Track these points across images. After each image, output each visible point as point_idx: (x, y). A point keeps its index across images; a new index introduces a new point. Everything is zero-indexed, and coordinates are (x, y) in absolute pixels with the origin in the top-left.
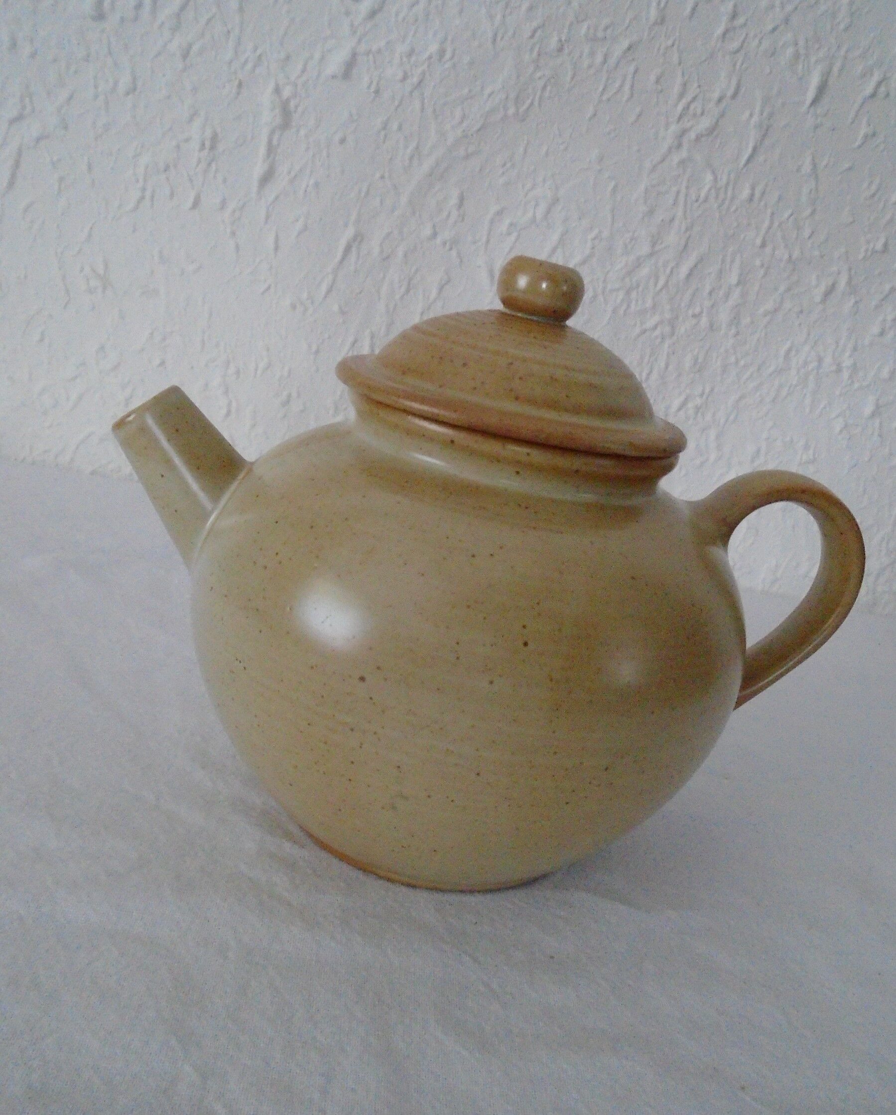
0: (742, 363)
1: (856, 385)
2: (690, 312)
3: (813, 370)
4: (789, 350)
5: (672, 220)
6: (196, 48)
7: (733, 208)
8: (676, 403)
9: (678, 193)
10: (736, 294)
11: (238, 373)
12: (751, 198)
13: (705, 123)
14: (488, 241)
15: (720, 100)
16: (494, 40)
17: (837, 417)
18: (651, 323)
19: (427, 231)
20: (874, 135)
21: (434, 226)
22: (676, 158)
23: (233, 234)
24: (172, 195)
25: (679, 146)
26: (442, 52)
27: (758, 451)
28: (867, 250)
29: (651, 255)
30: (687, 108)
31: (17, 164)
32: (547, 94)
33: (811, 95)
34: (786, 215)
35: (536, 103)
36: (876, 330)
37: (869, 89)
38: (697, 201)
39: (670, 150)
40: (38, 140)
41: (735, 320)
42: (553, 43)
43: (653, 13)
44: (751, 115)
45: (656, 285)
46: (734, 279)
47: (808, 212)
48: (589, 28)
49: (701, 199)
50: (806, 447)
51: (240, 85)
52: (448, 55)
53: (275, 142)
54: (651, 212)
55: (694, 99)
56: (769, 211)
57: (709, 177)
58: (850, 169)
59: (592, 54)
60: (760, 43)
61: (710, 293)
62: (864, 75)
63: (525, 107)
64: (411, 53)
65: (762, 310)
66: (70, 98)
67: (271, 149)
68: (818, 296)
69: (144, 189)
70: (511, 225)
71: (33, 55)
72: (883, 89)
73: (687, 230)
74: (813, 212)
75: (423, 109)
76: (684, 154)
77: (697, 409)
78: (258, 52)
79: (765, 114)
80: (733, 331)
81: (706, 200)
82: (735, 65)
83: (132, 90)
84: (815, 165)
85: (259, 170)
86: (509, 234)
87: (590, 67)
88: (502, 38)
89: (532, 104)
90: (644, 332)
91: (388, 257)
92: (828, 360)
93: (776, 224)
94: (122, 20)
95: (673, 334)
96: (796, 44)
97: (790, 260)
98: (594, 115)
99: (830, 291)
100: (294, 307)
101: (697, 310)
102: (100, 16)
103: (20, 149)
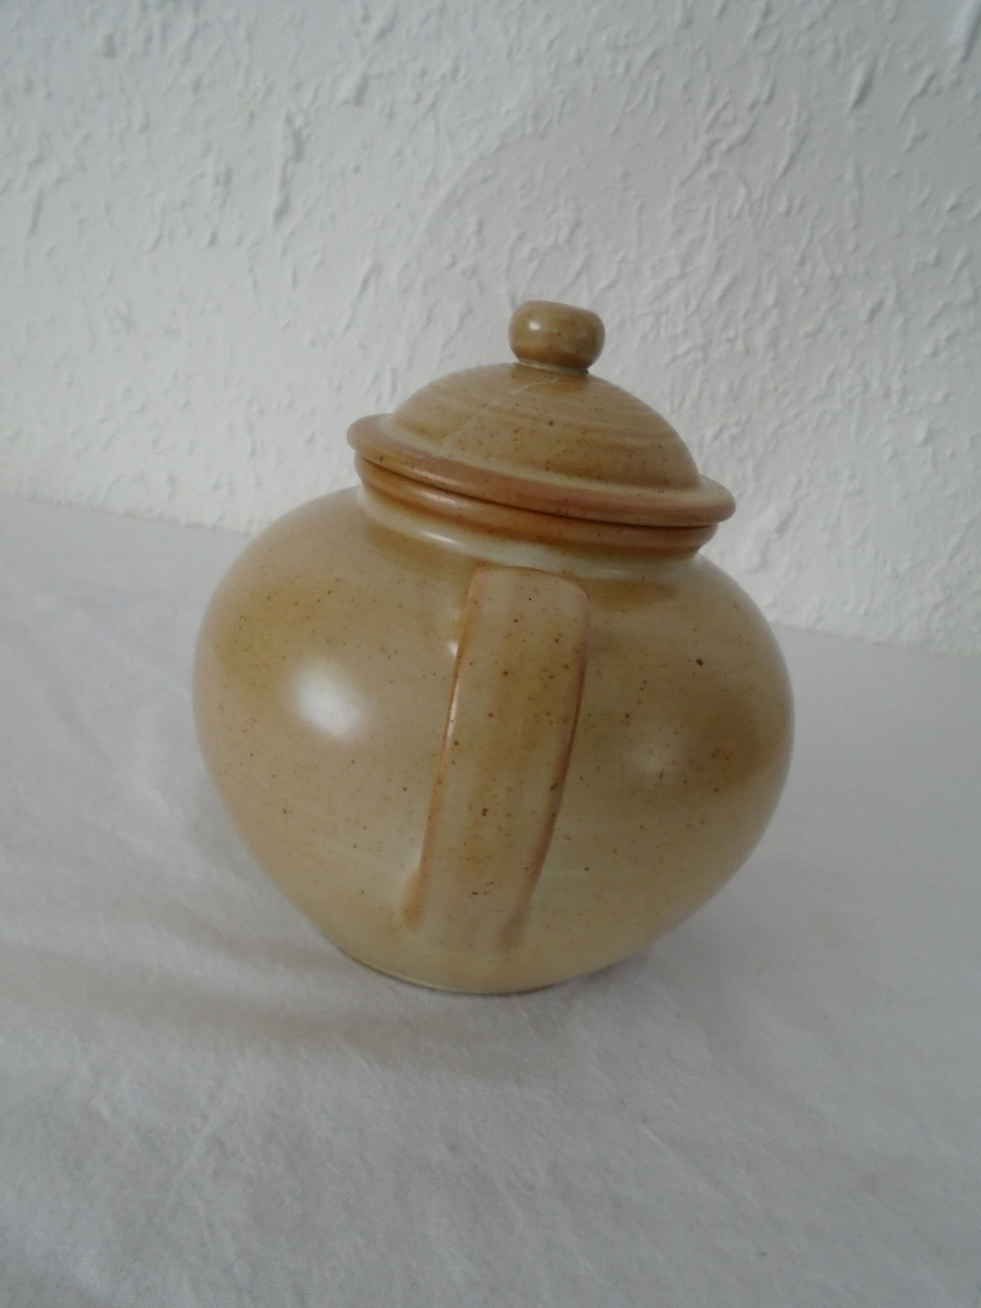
0: (781, 389)
1: (906, 410)
2: (724, 336)
3: (858, 395)
4: (832, 375)
5: (703, 238)
6: (206, 79)
7: (769, 223)
8: (710, 433)
9: (709, 209)
10: (774, 314)
11: (261, 411)
12: (788, 212)
13: (737, 132)
14: (509, 269)
15: (753, 106)
16: (509, 55)
17: (885, 444)
18: (681, 350)
19: (446, 259)
20: (924, 136)
21: (453, 255)
22: (706, 172)
23: (251, 270)
24: (189, 231)
25: (709, 159)
26: (455, 70)
27: (800, 483)
28: (917, 265)
29: (682, 277)
30: (717, 117)
31: (38, 208)
32: (567, 110)
33: (853, 95)
34: (827, 229)
35: (556, 120)
36: (927, 349)
37: (918, 87)
38: (729, 216)
39: (699, 163)
40: (58, 182)
41: (773, 342)
42: (572, 54)
43: (678, 16)
44: (787, 122)
45: (687, 306)
46: (770, 300)
47: (852, 224)
48: (609, 37)
49: (735, 214)
50: (852, 477)
51: (252, 116)
52: (462, 75)
53: (288, 173)
54: (680, 231)
55: (725, 107)
56: (808, 225)
57: (742, 191)
58: (898, 175)
59: (614, 64)
60: (797, 41)
61: (746, 315)
62: (912, 70)
63: (544, 124)
64: (424, 73)
65: (801, 332)
66: (87, 137)
67: (285, 182)
68: (863, 315)
69: (161, 228)
70: (534, 250)
71: (49, 96)
72: (933, 87)
73: (718, 250)
74: (857, 225)
75: (438, 131)
76: (714, 167)
77: (734, 439)
78: (269, 81)
79: (805, 116)
80: (771, 355)
81: (739, 215)
82: (768, 67)
83: (146, 127)
84: (858, 174)
85: (273, 203)
86: (531, 260)
87: (611, 78)
88: (518, 52)
89: (551, 121)
90: (675, 359)
91: (407, 289)
92: (875, 385)
93: (816, 238)
94: (133, 55)
95: (705, 359)
96: (836, 39)
97: (832, 277)
98: (617, 130)
99: (876, 309)
100: (313, 343)
101: (732, 334)
102: (110, 52)
103: (41, 194)
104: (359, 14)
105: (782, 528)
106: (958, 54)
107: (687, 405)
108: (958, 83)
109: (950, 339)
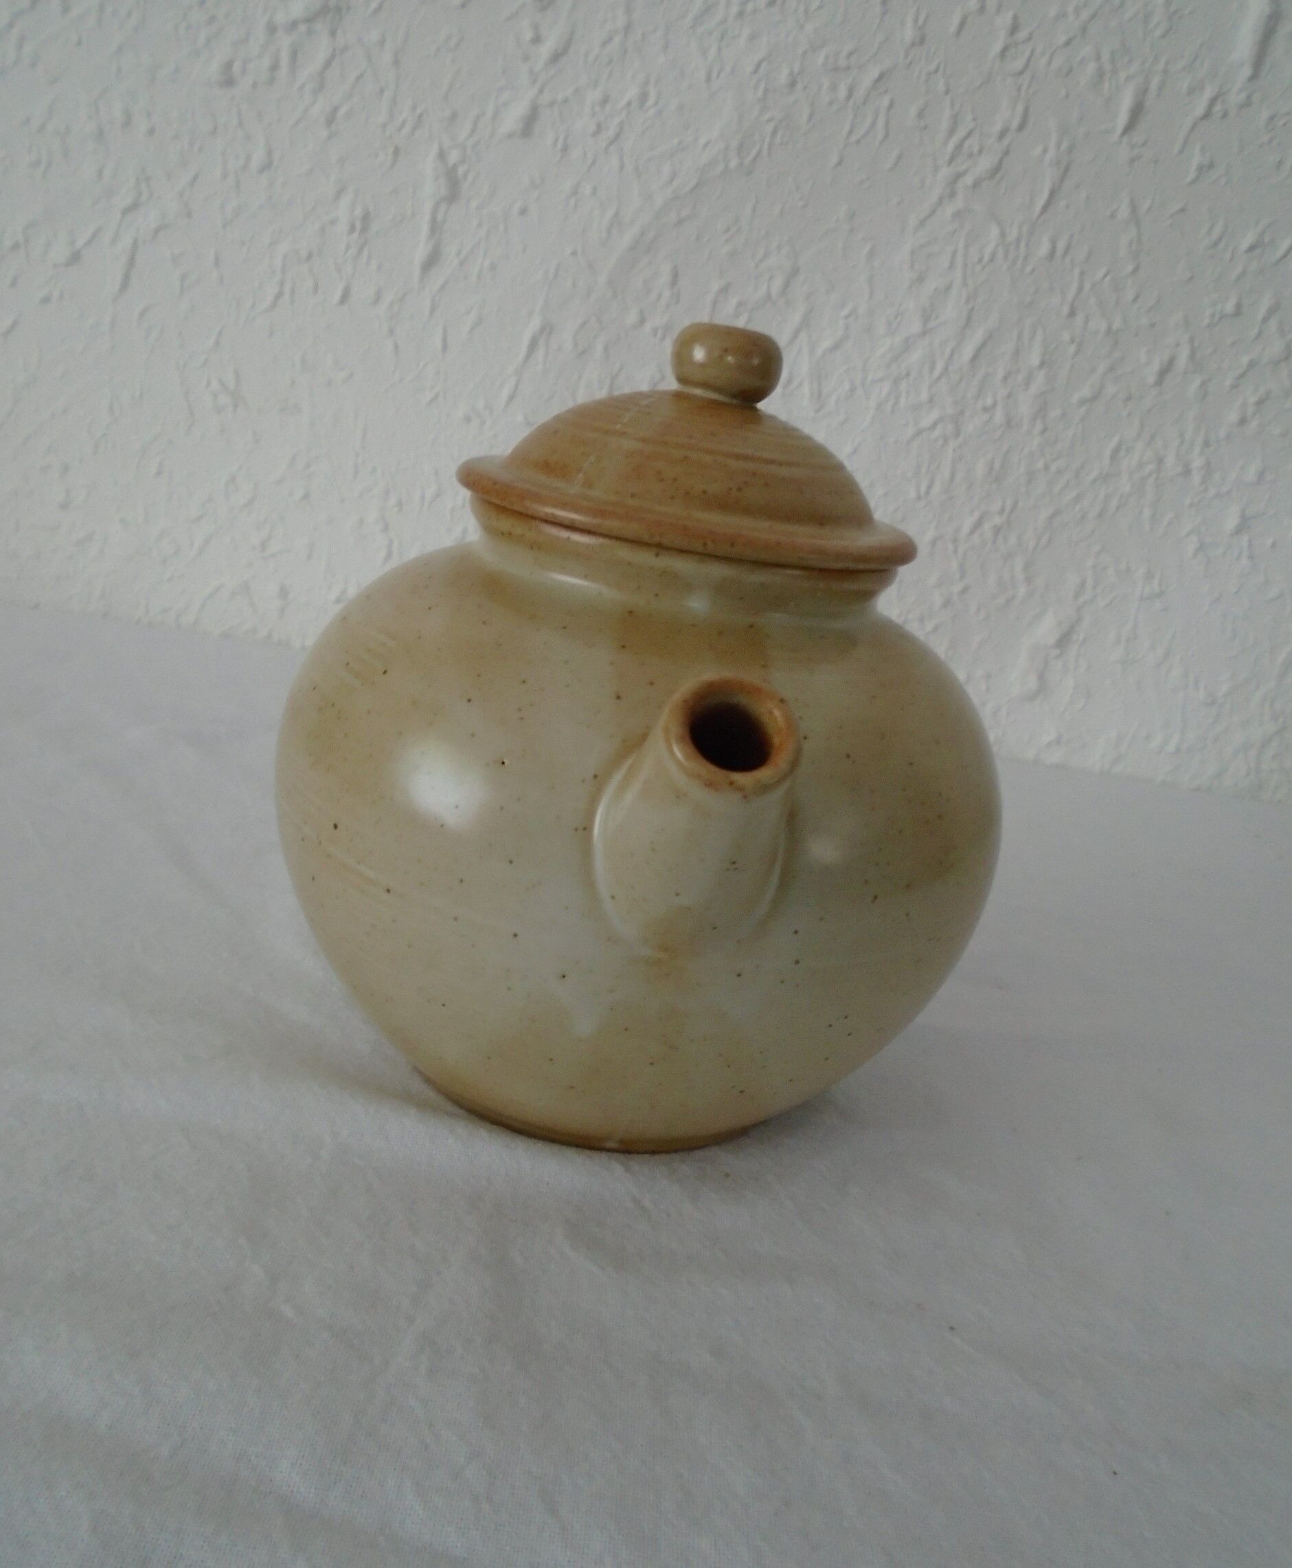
0: (1053, 468)
1: (1212, 492)
2: (980, 404)
3: (1150, 474)
4: (1117, 450)
5: (948, 288)
6: (342, 111)
7: (1029, 269)
8: (968, 524)
9: (954, 253)
10: (1040, 377)
11: (400, 504)
12: (1052, 255)
13: (985, 163)
15: (1002, 135)
16: (708, 79)
17: (1188, 535)
18: (926, 422)
19: (632, 317)
20: (1211, 166)
21: (642, 312)
22: (949, 210)
23: (391, 332)
24: (316, 289)
25: (952, 195)
26: (644, 97)
27: (1083, 584)
28: (1213, 316)
29: (924, 333)
30: (959, 147)
31: (131, 263)
32: (778, 140)
33: (1122, 119)
34: (1100, 274)
35: (765, 152)
36: (1233, 416)
37: (1200, 110)
38: (980, 261)
39: (940, 201)
40: (157, 231)
41: (1041, 411)
42: (783, 77)
43: (909, 33)
44: (1045, 151)
45: (932, 369)
46: (1035, 360)
47: (1130, 268)
48: (827, 58)
49: (986, 258)
50: (1149, 576)
51: (397, 151)
52: (650, 102)
53: (440, 217)
54: (920, 279)
55: (970, 135)
56: (1077, 271)
57: (994, 232)
58: (1182, 210)
59: (834, 88)
60: (1051, 60)
61: (1005, 379)
62: (1191, 91)
63: (750, 158)
64: (605, 101)
65: (1075, 398)
66: (195, 178)
67: (435, 227)
68: (1151, 375)
69: (282, 283)
70: (740, 304)
71: (151, 132)
72: (1218, 108)
73: (967, 301)
74: (1136, 270)
75: (622, 167)
76: (959, 203)
77: (997, 530)
78: (419, 111)
79: (1064, 146)
80: (1039, 426)
81: (992, 259)
82: (1019, 89)
83: (267, 166)
84: (1134, 209)
85: (420, 252)
86: (737, 315)
87: (831, 103)
88: (718, 76)
89: (759, 152)
90: (919, 433)
91: (583, 352)
92: (1170, 460)
93: (1087, 286)
94: (255, 85)
95: (958, 433)
96: (1098, 58)
97: (1109, 331)
98: (840, 163)
99: (1165, 370)
100: (468, 420)
101: (989, 402)
102: (228, 81)
103: (135, 244)
104: (528, 35)
105: (1063, 641)
106: (1246, 72)
107: (937, 489)
108: (1248, 103)
109: (1260, 403)
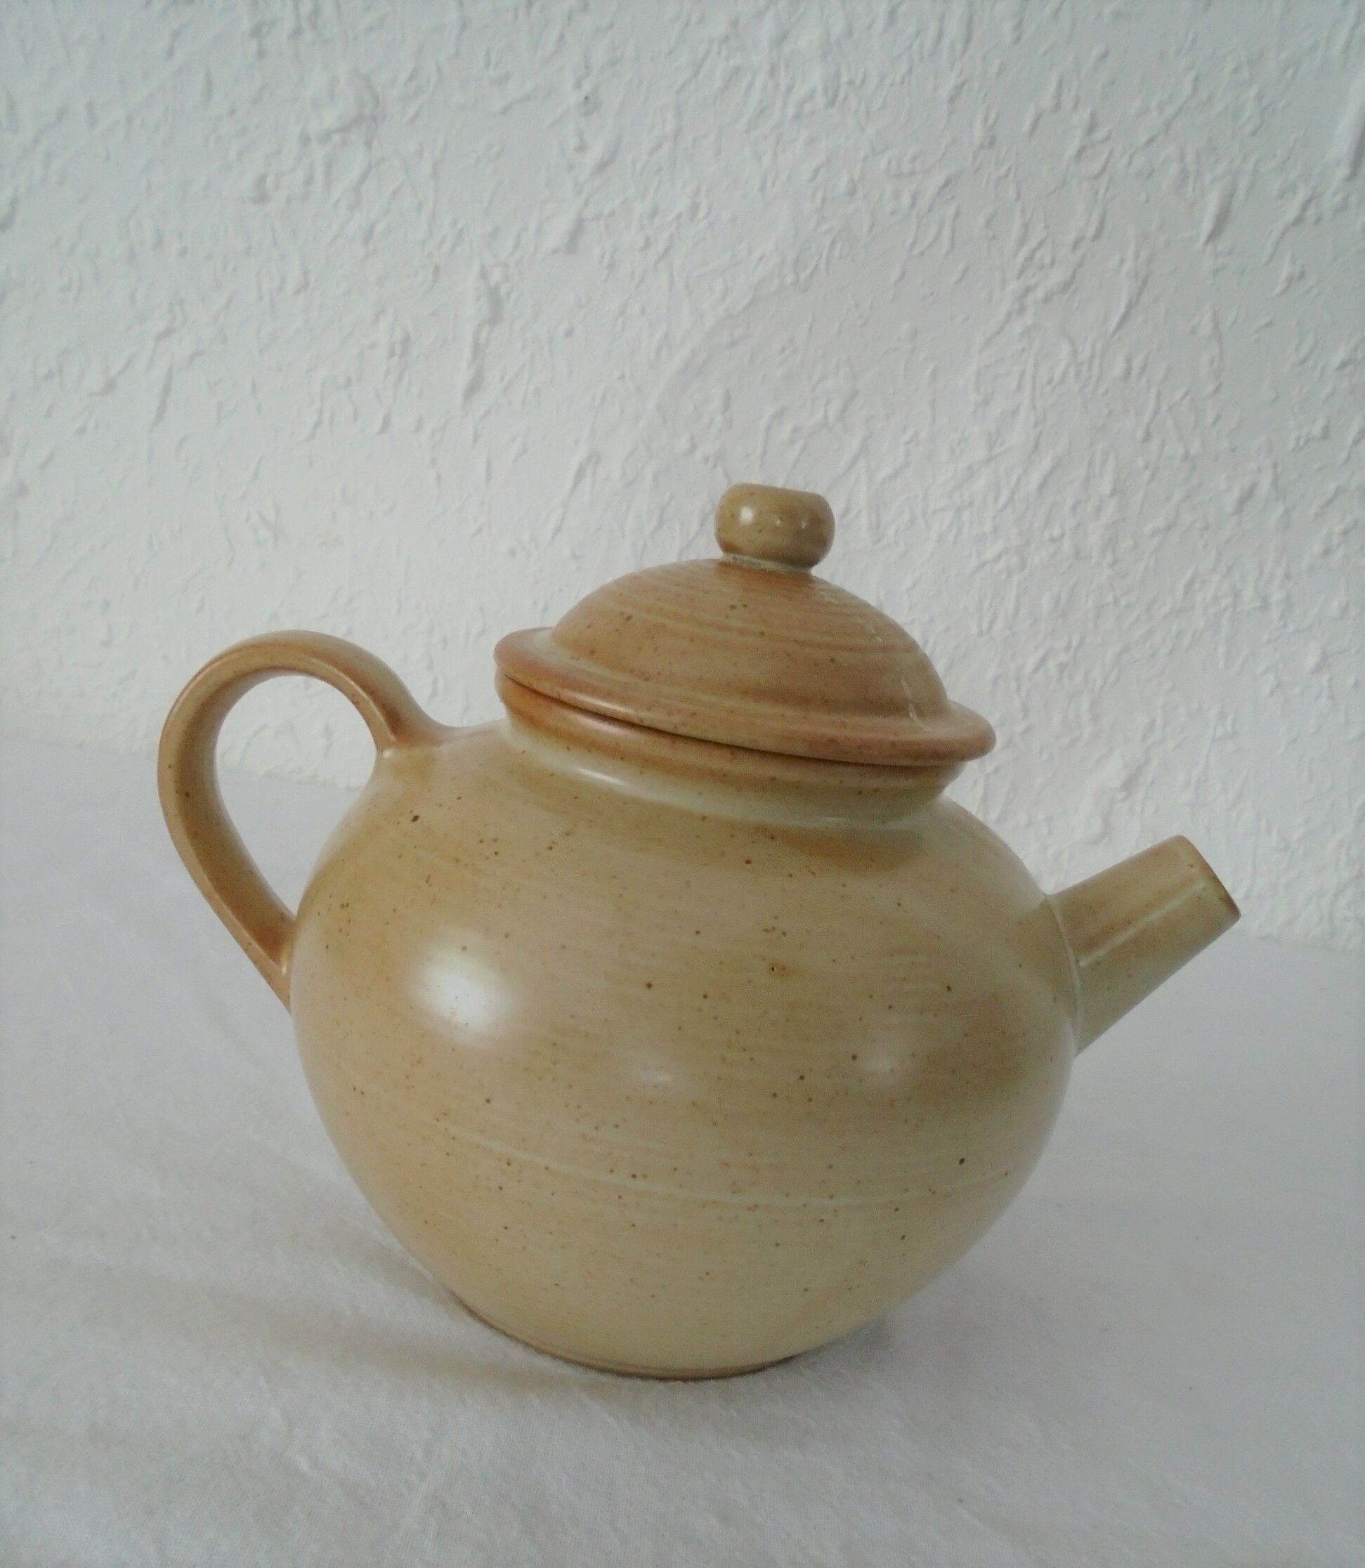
0: (1123, 602)
1: (1291, 628)
2: (1046, 535)
3: (1226, 609)
4: (1191, 583)
5: (1015, 412)
6: (380, 228)
7: (1102, 391)
8: (1032, 661)
9: (1023, 374)
10: (1112, 505)
11: (445, 641)
12: (1128, 372)
13: (1057, 276)
14: (764, 453)
15: (1076, 244)
16: (763, 188)
17: (1265, 673)
18: (990, 554)
19: (683, 444)
20: (1302, 276)
21: (692, 438)
22: (1017, 327)
23: (434, 461)
24: (356, 415)
25: (1022, 310)
26: (694, 208)
27: (1152, 723)
28: (1298, 439)
29: (989, 460)
30: (1030, 259)
31: (167, 389)
32: (836, 253)
33: (1207, 226)
34: (1178, 396)
35: (822, 267)
36: (1317, 548)
37: (1291, 214)
38: (1049, 382)
39: (1009, 315)
40: (192, 357)
41: (1111, 542)
42: (843, 184)
43: (978, 133)
44: (1122, 262)
45: (996, 499)
46: (1106, 487)
47: (1211, 388)
48: (889, 163)
49: (1057, 378)
50: (1222, 716)
51: (437, 270)
52: (701, 214)
53: (482, 341)
54: (986, 402)
55: (1041, 244)
56: (1153, 392)
57: (1065, 349)
58: (1269, 325)
59: (897, 195)
60: (1130, 163)
61: (1074, 508)
62: (1282, 195)
63: (809, 271)
64: (654, 213)
65: (1148, 528)
66: (230, 300)
67: (477, 350)
68: (1229, 503)
69: (321, 412)
70: (795, 430)
71: (183, 252)
72: (1311, 213)
73: (1036, 425)
74: (1217, 390)
75: (671, 285)
76: (1028, 319)
77: (1062, 667)
78: (459, 226)
79: (1144, 254)
80: (1109, 558)
81: (1062, 381)
82: (1096, 193)
83: (304, 287)
84: (1216, 324)
85: (463, 377)
86: (792, 442)
87: (893, 213)
88: (773, 183)
89: (816, 268)
90: (982, 565)
91: (633, 482)
92: (1248, 594)
93: (1164, 408)
94: (289, 201)
95: (1023, 566)
96: (1182, 158)
97: (1186, 457)
98: (902, 276)
99: (1247, 496)
100: (513, 553)
101: (1056, 532)
102: (262, 197)
103: (170, 372)
104: (573, 142)
105: (1129, 785)
106: (1343, 171)
107: (999, 625)
108: (1344, 207)
109: (1346, 532)
